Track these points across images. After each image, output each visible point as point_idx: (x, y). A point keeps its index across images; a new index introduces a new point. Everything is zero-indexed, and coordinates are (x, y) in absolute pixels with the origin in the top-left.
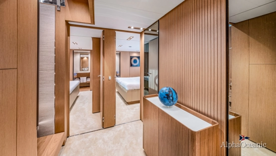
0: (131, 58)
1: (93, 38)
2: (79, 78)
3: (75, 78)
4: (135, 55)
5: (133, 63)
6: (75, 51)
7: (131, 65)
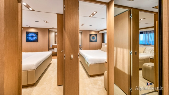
0: (90, 35)
1: (58, 14)
2: (54, 49)
3: (51, 49)
4: (93, 33)
5: (91, 39)
6: (50, 30)
7: (90, 41)
